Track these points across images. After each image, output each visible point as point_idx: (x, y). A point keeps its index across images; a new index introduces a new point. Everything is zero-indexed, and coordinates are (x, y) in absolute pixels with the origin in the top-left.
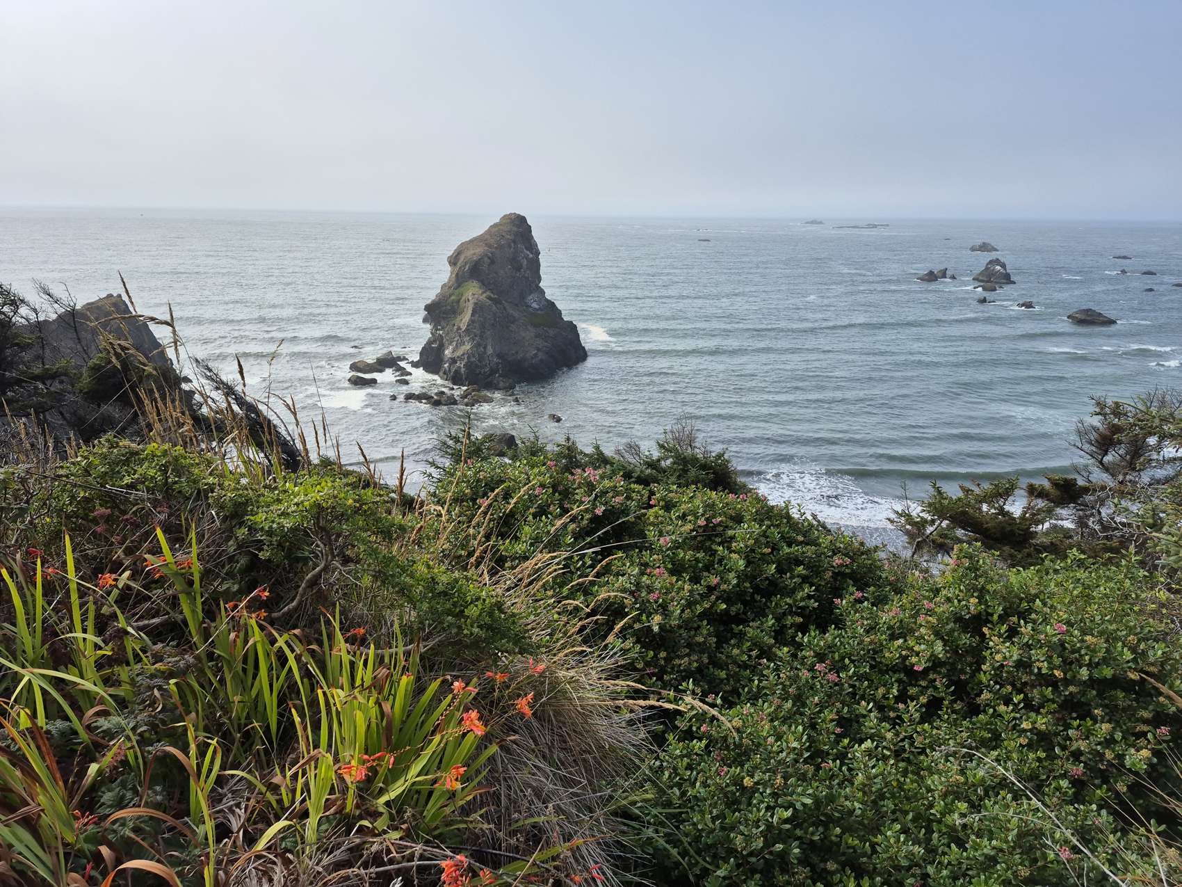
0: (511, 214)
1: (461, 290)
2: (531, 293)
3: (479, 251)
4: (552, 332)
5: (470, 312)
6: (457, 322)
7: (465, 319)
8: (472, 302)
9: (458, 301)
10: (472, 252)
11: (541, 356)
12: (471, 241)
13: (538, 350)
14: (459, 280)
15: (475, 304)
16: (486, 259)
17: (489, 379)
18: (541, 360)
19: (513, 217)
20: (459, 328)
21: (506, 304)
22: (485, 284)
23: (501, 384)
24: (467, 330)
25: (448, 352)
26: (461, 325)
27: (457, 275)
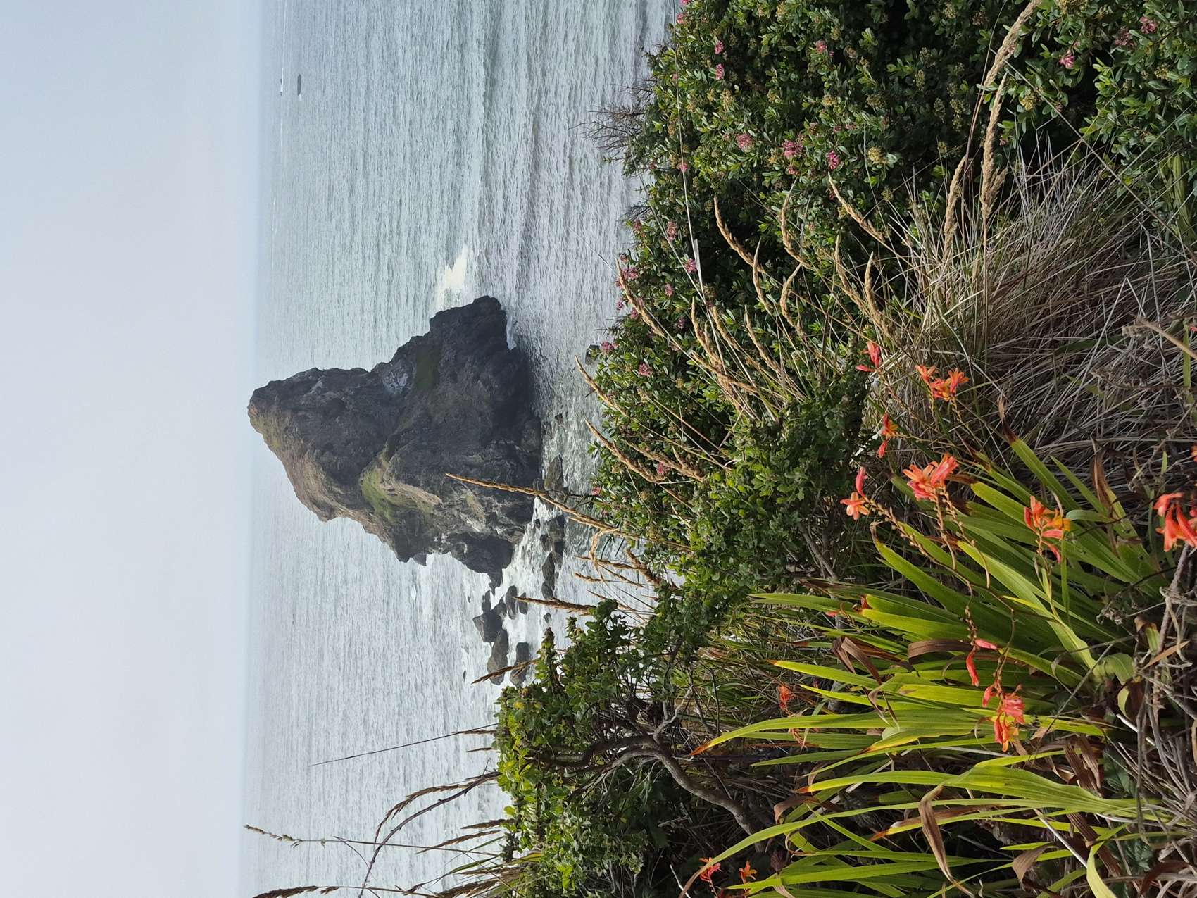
0: (250, 414)
1: (375, 501)
2: (381, 386)
3: (309, 469)
4: (448, 354)
5: (411, 488)
6: (427, 510)
7: (424, 498)
8: (394, 485)
9: (394, 506)
10: (312, 481)
11: (487, 374)
12: (295, 481)
13: (477, 378)
14: (359, 503)
15: (398, 478)
16: (324, 459)
17: (524, 462)
18: (495, 373)
19: (254, 411)
20: (438, 507)
21: (400, 428)
22: (366, 462)
23: (533, 442)
24: (441, 495)
25: (478, 527)
26: (434, 503)
27: (349, 506)
